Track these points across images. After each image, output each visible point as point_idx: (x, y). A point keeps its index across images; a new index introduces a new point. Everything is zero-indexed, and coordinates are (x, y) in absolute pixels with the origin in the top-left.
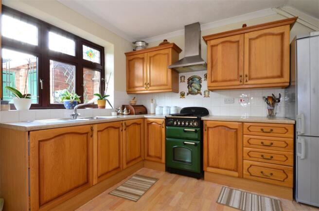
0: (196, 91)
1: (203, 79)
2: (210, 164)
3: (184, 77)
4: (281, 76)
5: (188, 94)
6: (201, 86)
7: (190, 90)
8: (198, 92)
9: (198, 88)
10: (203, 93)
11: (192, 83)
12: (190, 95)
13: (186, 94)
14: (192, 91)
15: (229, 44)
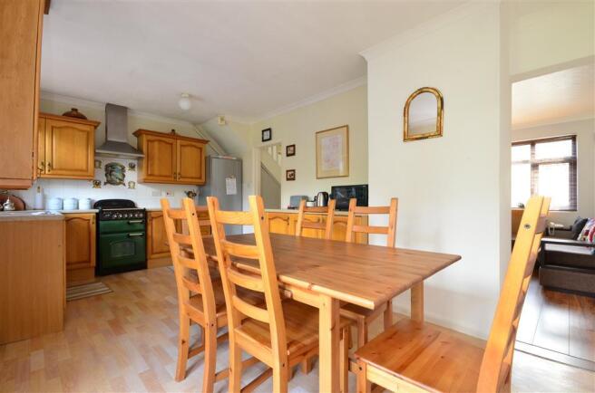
0: (118, 181)
1: (127, 168)
2: (155, 251)
3: (100, 162)
4: (200, 178)
5: (105, 184)
6: (124, 176)
7: (109, 179)
8: (121, 182)
9: (121, 177)
10: (127, 185)
11: (111, 171)
12: (108, 185)
13: (102, 183)
14: (112, 180)
15: (164, 144)
